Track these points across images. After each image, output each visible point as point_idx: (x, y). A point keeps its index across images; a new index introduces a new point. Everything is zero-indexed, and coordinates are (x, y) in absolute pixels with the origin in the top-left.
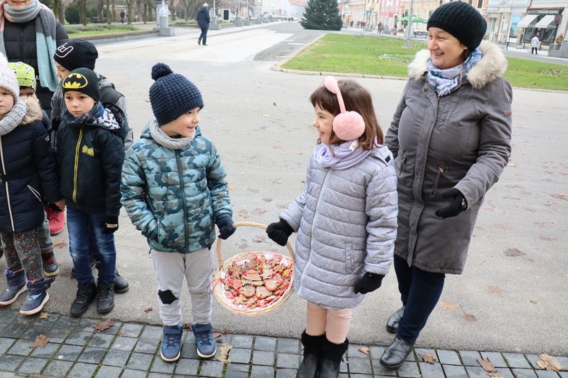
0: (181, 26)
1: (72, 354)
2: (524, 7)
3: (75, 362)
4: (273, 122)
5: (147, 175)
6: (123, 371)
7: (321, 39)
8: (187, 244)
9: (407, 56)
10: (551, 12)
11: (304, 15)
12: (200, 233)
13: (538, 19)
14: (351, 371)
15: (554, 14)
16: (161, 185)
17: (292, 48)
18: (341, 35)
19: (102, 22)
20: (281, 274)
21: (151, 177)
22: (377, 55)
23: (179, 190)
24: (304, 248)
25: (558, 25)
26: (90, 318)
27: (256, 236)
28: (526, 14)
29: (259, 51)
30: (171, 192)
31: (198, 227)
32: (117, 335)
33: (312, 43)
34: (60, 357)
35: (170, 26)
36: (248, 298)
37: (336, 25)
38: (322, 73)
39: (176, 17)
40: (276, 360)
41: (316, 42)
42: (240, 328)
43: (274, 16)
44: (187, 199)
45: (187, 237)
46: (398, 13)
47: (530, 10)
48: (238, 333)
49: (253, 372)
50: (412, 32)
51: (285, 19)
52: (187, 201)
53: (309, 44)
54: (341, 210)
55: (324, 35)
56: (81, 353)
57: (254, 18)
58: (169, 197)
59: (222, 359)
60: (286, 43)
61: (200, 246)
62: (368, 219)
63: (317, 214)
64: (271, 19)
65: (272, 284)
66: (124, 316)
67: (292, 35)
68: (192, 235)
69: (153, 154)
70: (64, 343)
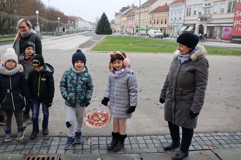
0: (45, 35)
1: (38, 147)
2: (182, 23)
3: (40, 149)
4: (91, 71)
5: (68, 80)
6: (57, 150)
7: (104, 38)
8: (76, 104)
9: (139, 44)
10: (191, 25)
11: (96, 29)
12: (80, 101)
13: (187, 28)
14: (131, 143)
15: (192, 26)
16: (71, 83)
17: (93, 42)
18: (112, 36)
19: (10, 34)
20: (105, 116)
21: (68, 81)
22: (127, 44)
23: (76, 86)
24: (112, 103)
25: (194, 30)
26: (41, 137)
27: (93, 108)
28: (183, 26)
29: (80, 44)
30: (73, 86)
31: (79, 99)
32: (52, 141)
33: (101, 40)
34: (34, 148)
35: (41, 35)
36: (96, 124)
37: (110, 32)
38: (107, 52)
39: (42, 31)
40: (107, 143)
41: (103, 40)
42: (93, 135)
43: (83, 29)
44: (77, 89)
45: (76, 101)
46: (134, 27)
47: (184, 25)
48: (93, 137)
49: (100, 146)
50: (140, 34)
51: (88, 30)
52: (77, 90)
53: (100, 41)
54: (122, 89)
55: (105, 37)
56: (41, 147)
57: (75, 31)
58: (72, 88)
59: (89, 144)
60: (90, 40)
61: (80, 106)
62: (129, 91)
63: (115, 91)
64: (83, 31)
65: (103, 119)
66: (53, 135)
67: (92, 37)
68: (77, 101)
69: (71, 74)
70: (34, 144)
